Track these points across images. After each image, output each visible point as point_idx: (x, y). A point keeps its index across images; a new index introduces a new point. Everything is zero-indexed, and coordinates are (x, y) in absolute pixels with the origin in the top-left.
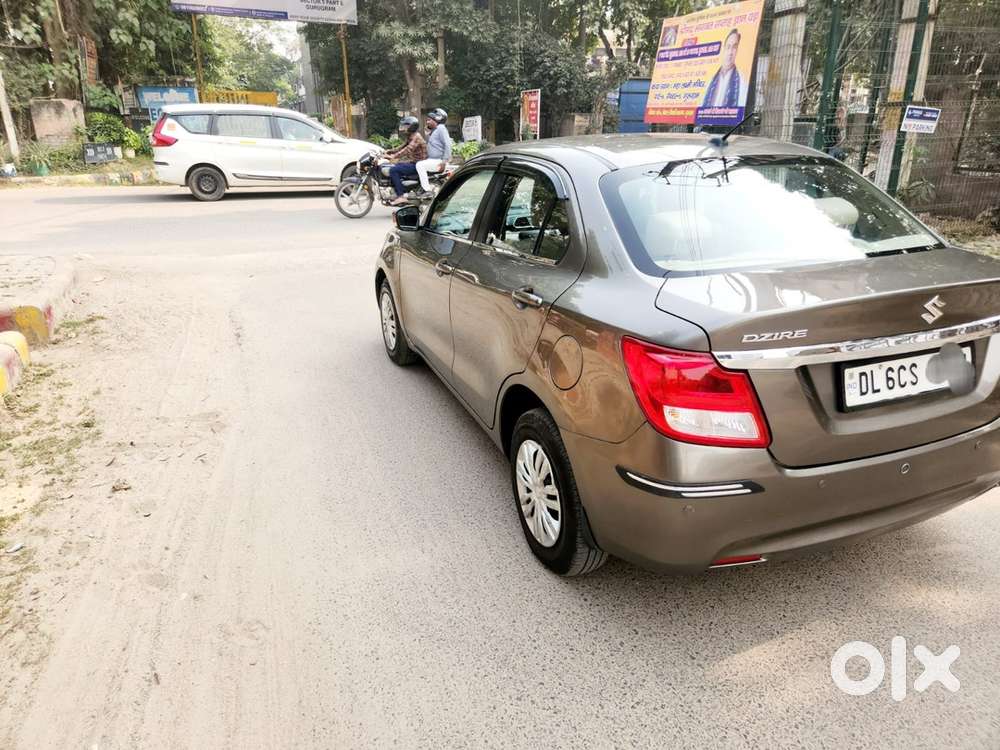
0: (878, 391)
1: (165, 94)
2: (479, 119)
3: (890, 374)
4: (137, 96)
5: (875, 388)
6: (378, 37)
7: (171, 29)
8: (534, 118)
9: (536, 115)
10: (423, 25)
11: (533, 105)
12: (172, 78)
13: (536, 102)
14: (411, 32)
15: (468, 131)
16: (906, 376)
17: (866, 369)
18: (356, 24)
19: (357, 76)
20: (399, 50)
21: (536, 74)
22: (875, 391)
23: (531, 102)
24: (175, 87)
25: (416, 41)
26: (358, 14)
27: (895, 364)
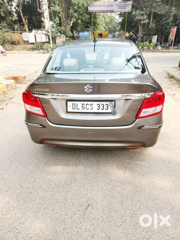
0: (79, 109)
1: (84, 33)
2: (156, 36)
3: (83, 105)
4: (78, 34)
5: (78, 108)
6: (132, 14)
7: (84, 17)
8: (173, 36)
9: (174, 35)
10: (145, 10)
11: (174, 32)
12: (86, 29)
13: (175, 31)
14: (141, 13)
15: (153, 40)
16: (89, 107)
17: (75, 103)
18: (131, 12)
19: (129, 26)
20: (137, 18)
21: (177, 22)
22: (77, 109)
23: (173, 31)
24: (86, 31)
25: (142, 15)
26: (132, 9)
27: (85, 103)
